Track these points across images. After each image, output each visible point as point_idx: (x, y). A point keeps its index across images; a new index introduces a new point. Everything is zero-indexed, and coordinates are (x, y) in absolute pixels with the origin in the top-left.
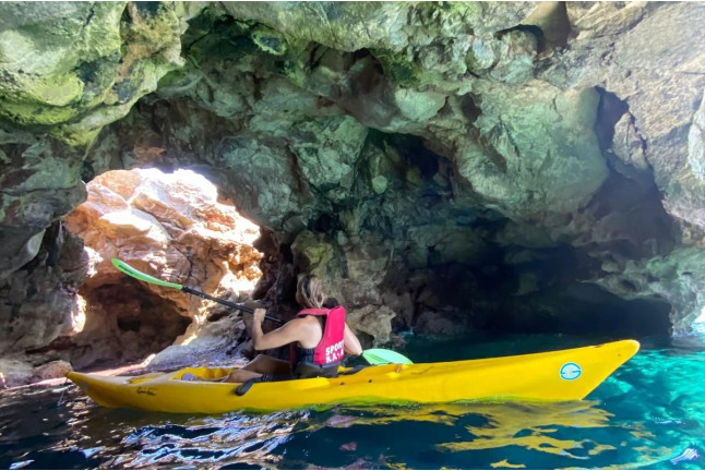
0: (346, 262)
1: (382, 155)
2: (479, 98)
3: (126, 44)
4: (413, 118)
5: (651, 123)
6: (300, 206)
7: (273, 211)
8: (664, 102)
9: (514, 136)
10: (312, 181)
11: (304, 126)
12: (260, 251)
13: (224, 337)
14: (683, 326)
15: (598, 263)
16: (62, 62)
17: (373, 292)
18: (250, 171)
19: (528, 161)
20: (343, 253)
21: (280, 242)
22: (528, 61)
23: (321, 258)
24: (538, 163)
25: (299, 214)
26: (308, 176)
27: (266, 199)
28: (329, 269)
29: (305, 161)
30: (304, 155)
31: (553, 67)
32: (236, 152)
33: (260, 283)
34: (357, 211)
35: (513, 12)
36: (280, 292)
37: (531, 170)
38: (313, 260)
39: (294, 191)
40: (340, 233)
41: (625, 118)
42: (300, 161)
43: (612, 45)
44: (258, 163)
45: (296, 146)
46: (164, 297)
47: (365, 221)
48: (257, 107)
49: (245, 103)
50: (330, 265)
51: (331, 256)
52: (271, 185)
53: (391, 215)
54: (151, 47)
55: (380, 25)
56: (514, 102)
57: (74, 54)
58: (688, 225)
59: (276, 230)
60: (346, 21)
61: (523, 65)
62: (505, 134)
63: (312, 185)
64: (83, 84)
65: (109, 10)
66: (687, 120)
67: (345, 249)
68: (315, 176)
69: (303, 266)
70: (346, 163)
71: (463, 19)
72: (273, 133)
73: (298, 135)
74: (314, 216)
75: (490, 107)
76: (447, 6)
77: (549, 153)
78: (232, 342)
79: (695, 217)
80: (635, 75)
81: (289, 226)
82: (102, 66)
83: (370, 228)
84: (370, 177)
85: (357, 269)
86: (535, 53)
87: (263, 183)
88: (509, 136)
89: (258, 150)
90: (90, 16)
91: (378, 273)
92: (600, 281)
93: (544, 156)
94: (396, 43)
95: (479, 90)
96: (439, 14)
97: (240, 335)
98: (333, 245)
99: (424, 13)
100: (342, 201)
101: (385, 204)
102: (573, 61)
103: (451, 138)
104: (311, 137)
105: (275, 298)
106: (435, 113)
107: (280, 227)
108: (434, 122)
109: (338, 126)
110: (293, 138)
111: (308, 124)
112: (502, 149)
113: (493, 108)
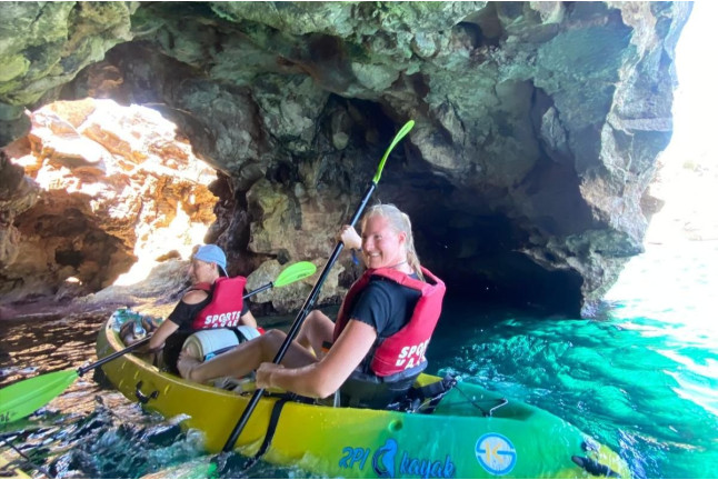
0: (300, 214)
1: (345, 113)
2: (428, 77)
3: (75, 24)
4: (370, 87)
5: (572, 119)
6: (259, 154)
7: (232, 157)
8: (583, 102)
9: (460, 113)
10: (273, 131)
11: (268, 78)
12: (215, 195)
13: (171, 278)
14: (593, 299)
15: (526, 235)
16: (10, 47)
17: (326, 245)
18: (210, 115)
19: (473, 136)
20: (298, 205)
21: (236, 188)
22: (465, 54)
23: (275, 208)
24: (481, 139)
25: (259, 162)
26: (269, 126)
27: (225, 144)
28: (283, 220)
29: (266, 111)
30: (266, 105)
31: (486, 62)
32: (196, 95)
33: (213, 228)
34: (316, 165)
35: (443, 18)
36: (231, 239)
37: (475, 144)
38: (266, 210)
39: (254, 138)
40: (298, 185)
41: (550, 111)
42: (261, 110)
43: (535, 50)
44: (219, 108)
45: (258, 95)
46: (111, 233)
47: (324, 174)
48: (218, 58)
49: (207, 52)
50: (284, 216)
51: (286, 207)
52: (230, 131)
53: (349, 171)
54: (99, 27)
55: (324, 17)
56: (459, 84)
57: (22, 41)
58: (597, 210)
59: (233, 174)
60: (293, 11)
61: (461, 57)
62: (451, 112)
63: (272, 135)
64: (29, 62)
65: (58, 10)
66: (601, 119)
67: (301, 201)
68: (276, 127)
69: (256, 215)
70: (309, 117)
71: (400, 19)
72: (235, 82)
73: (262, 86)
74: (273, 165)
75: (437, 86)
76: (384, 8)
77: (490, 131)
78: (178, 286)
79: (605, 203)
80: (556, 76)
81: (246, 173)
82: (48, 49)
83: (329, 183)
84: (331, 133)
85: (311, 222)
86: (472, 48)
87: (223, 128)
88: (456, 113)
89: (220, 96)
90: (40, 15)
91: (332, 227)
92: (527, 252)
93: (486, 133)
94: (342, 32)
95: (426, 72)
96: (379, 14)
97: (187, 278)
98: (289, 196)
99: (366, 10)
100: (302, 153)
101: (345, 160)
102: (503, 59)
103: (404, 108)
104: (275, 90)
105: (226, 244)
106: (390, 85)
107: (237, 173)
108: (389, 92)
109: (303, 80)
110: (256, 88)
111: (273, 76)
112: (448, 123)
113: (440, 87)
